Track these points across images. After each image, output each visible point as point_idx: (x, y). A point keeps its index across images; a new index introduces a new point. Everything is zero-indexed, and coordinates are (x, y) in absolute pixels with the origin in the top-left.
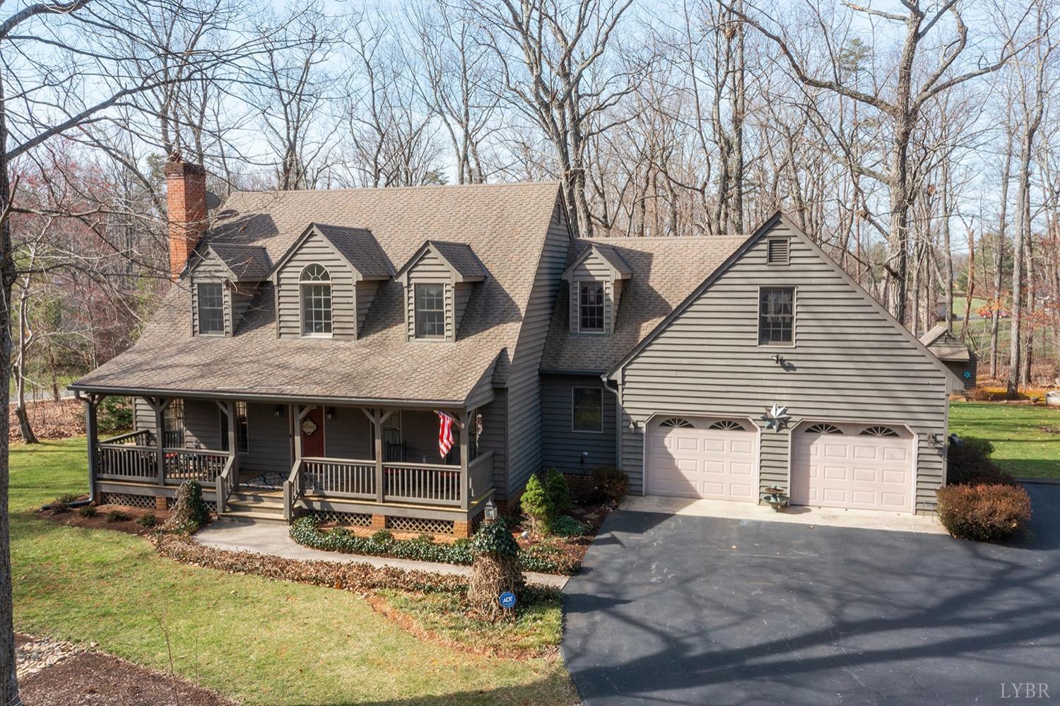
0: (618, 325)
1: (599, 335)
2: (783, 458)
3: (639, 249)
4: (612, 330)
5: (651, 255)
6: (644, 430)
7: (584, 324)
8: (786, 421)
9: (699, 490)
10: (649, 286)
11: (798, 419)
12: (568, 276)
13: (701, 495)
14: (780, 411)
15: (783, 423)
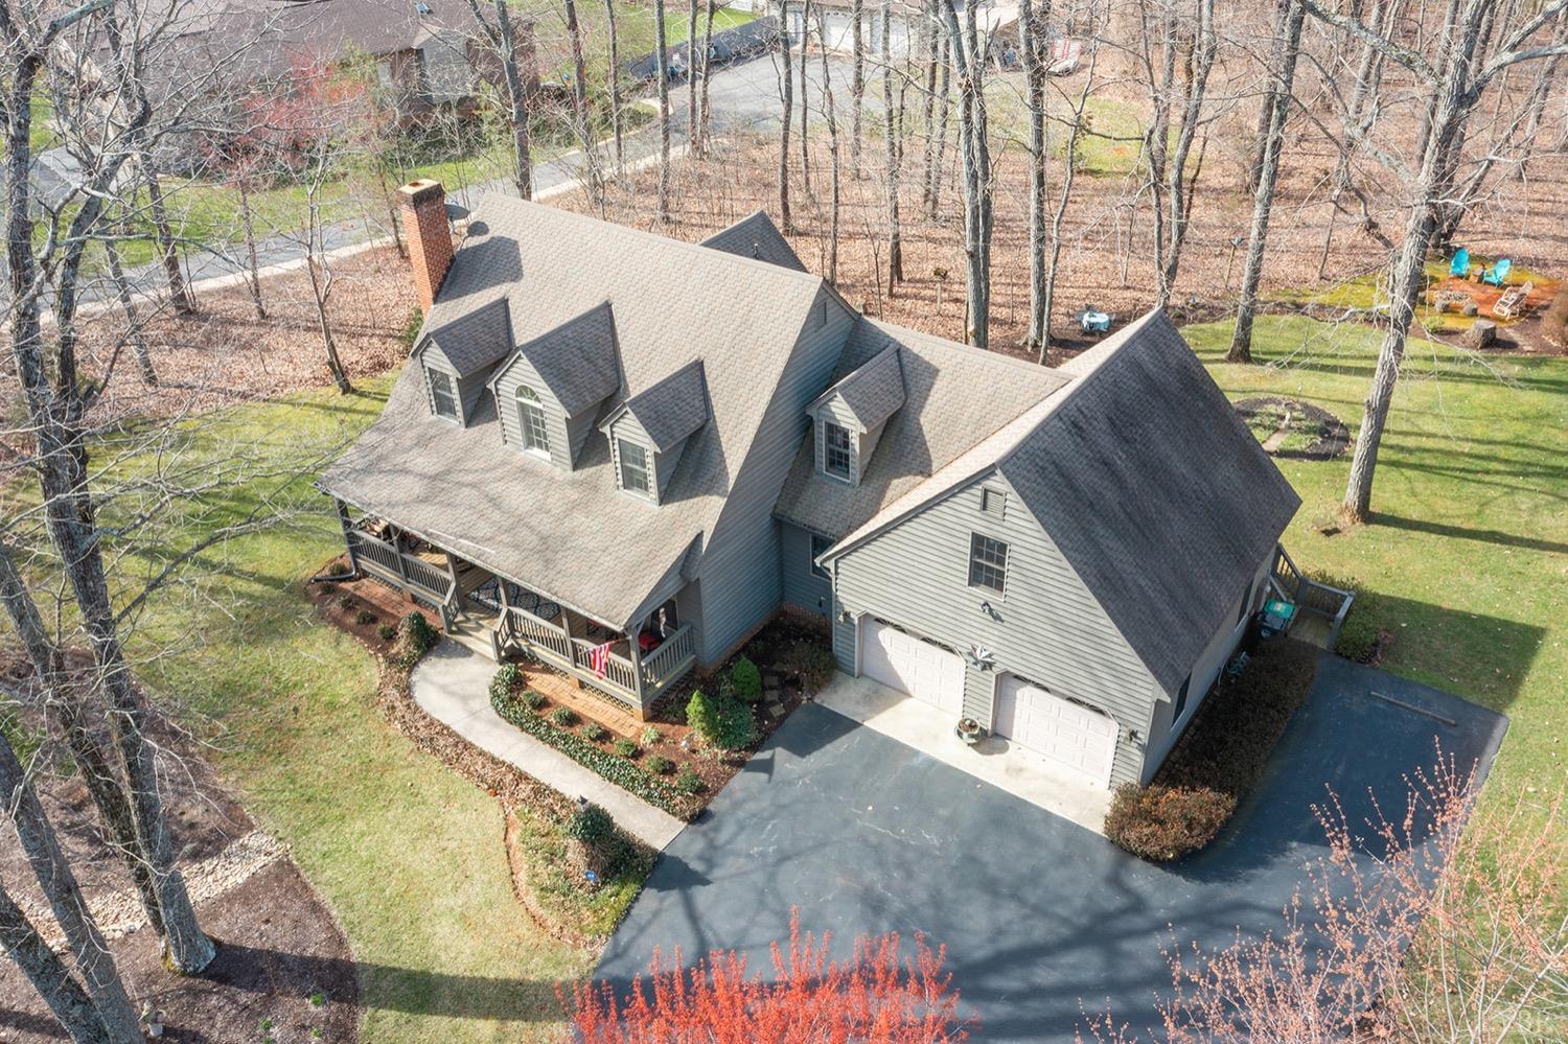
0: (866, 476)
1: (844, 483)
2: (986, 695)
3: (927, 359)
4: (858, 482)
5: (937, 371)
6: (856, 622)
7: (832, 463)
8: (990, 665)
9: (910, 689)
10: (919, 424)
11: (1003, 667)
12: (812, 412)
13: (912, 693)
14: (985, 654)
15: (987, 666)
